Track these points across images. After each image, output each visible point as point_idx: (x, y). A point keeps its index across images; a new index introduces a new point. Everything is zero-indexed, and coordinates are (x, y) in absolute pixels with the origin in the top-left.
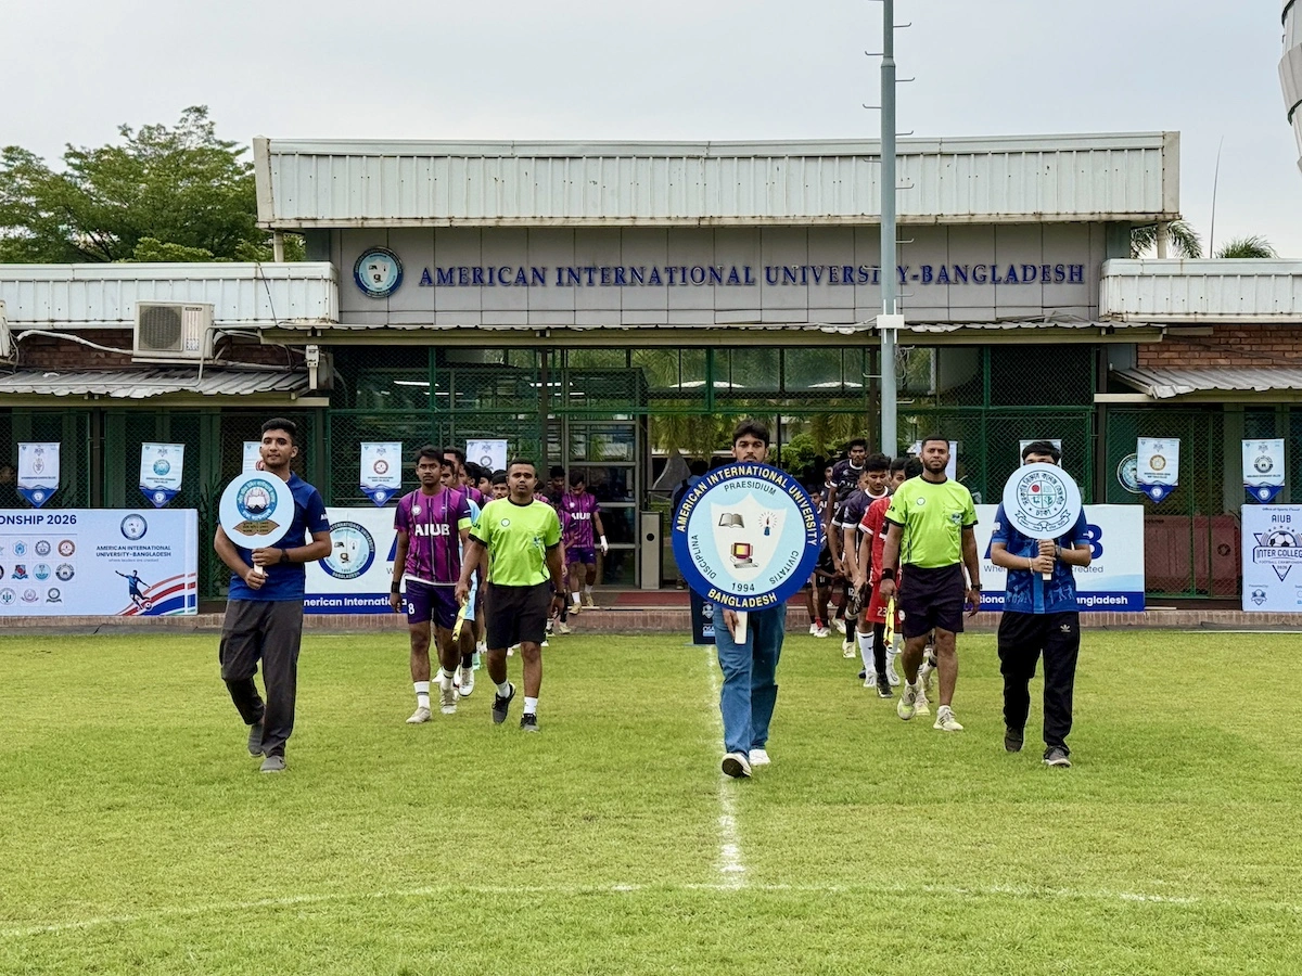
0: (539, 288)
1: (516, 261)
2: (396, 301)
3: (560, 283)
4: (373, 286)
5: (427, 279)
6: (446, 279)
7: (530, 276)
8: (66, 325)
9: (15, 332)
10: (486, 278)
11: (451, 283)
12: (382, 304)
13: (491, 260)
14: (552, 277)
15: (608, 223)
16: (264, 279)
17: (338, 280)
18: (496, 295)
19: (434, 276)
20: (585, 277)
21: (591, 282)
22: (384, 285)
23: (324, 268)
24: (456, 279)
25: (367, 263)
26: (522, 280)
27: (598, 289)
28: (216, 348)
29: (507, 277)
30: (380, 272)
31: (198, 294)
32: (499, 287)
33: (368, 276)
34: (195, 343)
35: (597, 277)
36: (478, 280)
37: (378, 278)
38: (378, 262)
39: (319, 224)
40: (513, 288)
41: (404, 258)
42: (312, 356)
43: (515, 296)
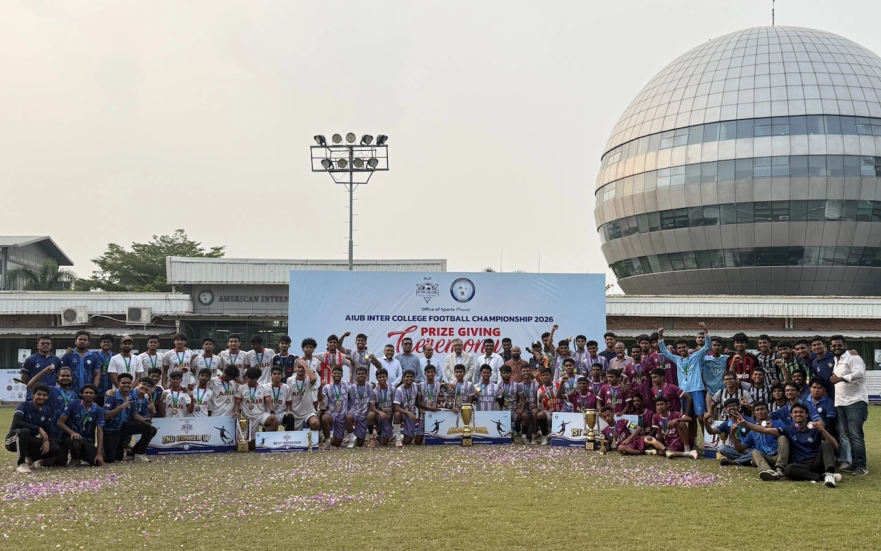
0: (256, 302)
1: (249, 294)
2: (211, 306)
3: (262, 301)
4: (204, 301)
5: (221, 300)
6: (227, 300)
7: (253, 299)
8: (106, 313)
9: (90, 315)
10: (240, 299)
11: (229, 301)
12: (207, 307)
13: (242, 294)
14: (260, 299)
15: (276, 284)
16: (169, 300)
17: (192, 300)
18: (243, 305)
19: (223, 298)
20: (270, 299)
21: (272, 301)
22: (207, 301)
23: (187, 296)
24: (230, 299)
25: (202, 295)
26: (251, 300)
27: (274, 303)
28: (152, 321)
29: (246, 299)
30: (206, 298)
31: (148, 304)
32: (244, 302)
33: (203, 299)
34: (145, 319)
35: (274, 299)
36: (237, 300)
37: (206, 299)
38: (206, 294)
39: (186, 283)
40: (248, 303)
41: (214, 293)
42: (178, 324)
43: (249, 305)
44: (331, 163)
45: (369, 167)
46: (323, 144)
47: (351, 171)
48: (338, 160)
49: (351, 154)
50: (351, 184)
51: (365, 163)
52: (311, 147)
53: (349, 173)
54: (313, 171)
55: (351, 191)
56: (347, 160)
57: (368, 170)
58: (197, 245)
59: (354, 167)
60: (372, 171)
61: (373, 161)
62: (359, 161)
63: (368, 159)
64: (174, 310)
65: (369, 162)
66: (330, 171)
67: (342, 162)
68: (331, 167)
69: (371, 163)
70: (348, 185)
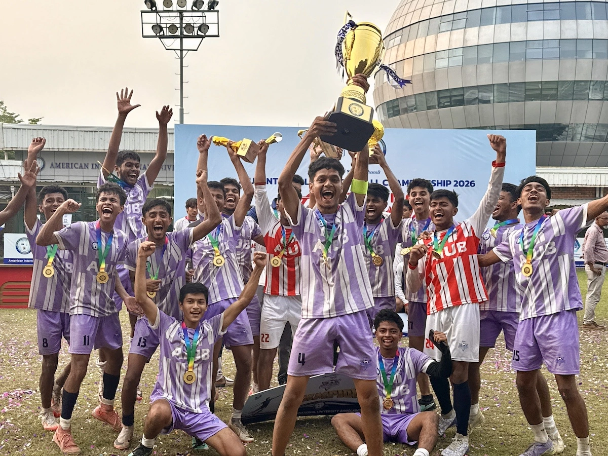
0: (86, 169)
1: (79, 161)
2: (43, 172)
5: (52, 166)
6: (58, 166)
7: (83, 166)
10: (70, 166)
11: (60, 168)
13: (72, 161)
14: (90, 167)
16: (2, 165)
18: (73, 171)
19: (54, 165)
23: (20, 163)
24: (61, 166)
26: (81, 167)
29: (76, 166)
30: (38, 164)
32: (74, 169)
36: (68, 167)
38: (37, 161)
39: (18, 149)
40: (78, 169)
41: (45, 159)
42: (13, 189)
43: (79, 172)
44: (161, 29)
45: (200, 33)
46: (154, 9)
47: (182, 37)
48: (168, 25)
49: (181, 19)
50: (182, 50)
51: (196, 29)
52: (142, 12)
53: (179, 39)
54: (144, 37)
55: (182, 58)
56: (178, 25)
57: (198, 36)
58: (16, 117)
59: (185, 33)
60: (203, 37)
61: (204, 27)
62: (190, 27)
63: (198, 25)
64: (7, 176)
65: (200, 28)
66: (161, 37)
67: (173, 28)
68: (162, 33)
69: (202, 29)
70: (179, 52)
